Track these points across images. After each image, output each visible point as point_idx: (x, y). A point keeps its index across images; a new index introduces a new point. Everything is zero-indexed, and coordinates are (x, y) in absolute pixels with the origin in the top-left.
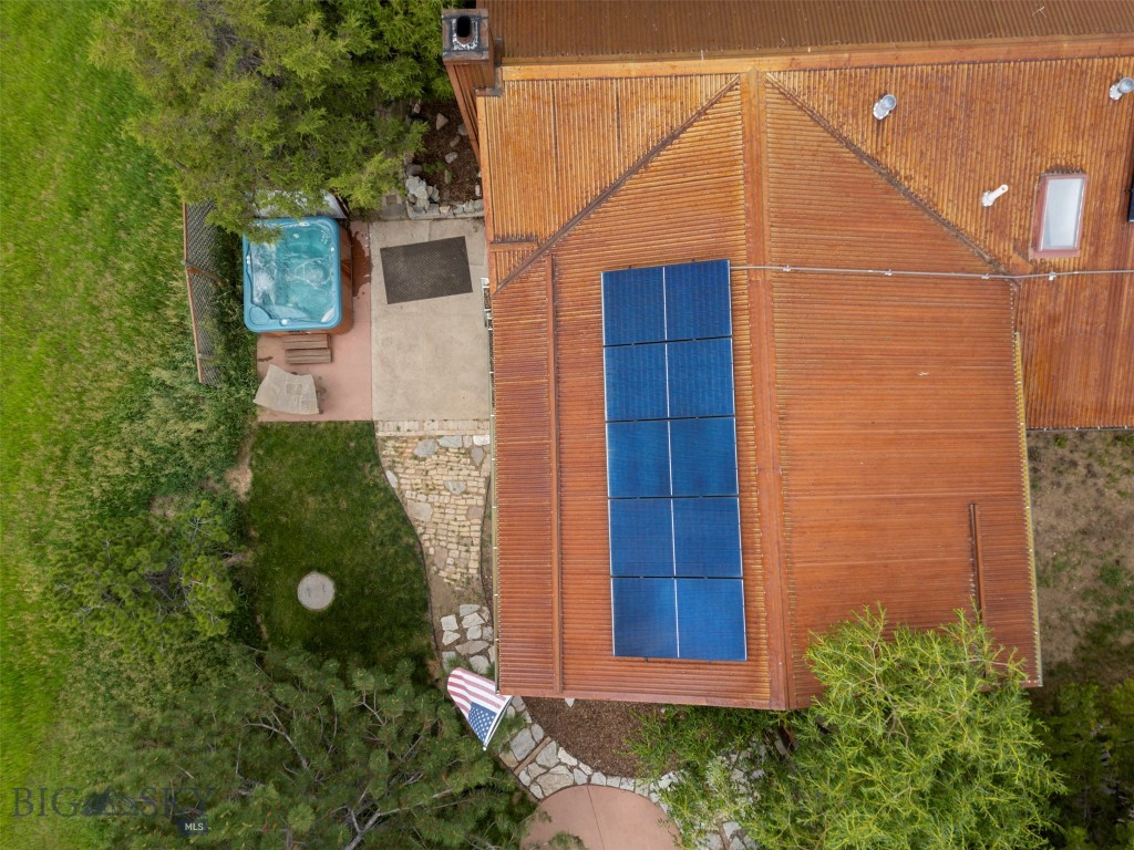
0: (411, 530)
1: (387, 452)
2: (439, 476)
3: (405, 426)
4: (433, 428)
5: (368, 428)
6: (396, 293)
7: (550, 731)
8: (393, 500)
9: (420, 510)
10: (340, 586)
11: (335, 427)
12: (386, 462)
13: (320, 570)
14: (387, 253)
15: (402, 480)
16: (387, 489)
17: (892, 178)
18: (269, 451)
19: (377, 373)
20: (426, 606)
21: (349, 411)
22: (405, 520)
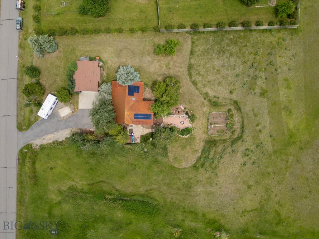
2: (144, 131)
5: (141, 136)
7: (160, 125)
10: (151, 138)
11: (141, 138)
12: (143, 135)
16: (145, 135)
17: (131, 106)
18: (142, 142)
19: (137, 135)
20: (152, 133)
22: (147, 134)
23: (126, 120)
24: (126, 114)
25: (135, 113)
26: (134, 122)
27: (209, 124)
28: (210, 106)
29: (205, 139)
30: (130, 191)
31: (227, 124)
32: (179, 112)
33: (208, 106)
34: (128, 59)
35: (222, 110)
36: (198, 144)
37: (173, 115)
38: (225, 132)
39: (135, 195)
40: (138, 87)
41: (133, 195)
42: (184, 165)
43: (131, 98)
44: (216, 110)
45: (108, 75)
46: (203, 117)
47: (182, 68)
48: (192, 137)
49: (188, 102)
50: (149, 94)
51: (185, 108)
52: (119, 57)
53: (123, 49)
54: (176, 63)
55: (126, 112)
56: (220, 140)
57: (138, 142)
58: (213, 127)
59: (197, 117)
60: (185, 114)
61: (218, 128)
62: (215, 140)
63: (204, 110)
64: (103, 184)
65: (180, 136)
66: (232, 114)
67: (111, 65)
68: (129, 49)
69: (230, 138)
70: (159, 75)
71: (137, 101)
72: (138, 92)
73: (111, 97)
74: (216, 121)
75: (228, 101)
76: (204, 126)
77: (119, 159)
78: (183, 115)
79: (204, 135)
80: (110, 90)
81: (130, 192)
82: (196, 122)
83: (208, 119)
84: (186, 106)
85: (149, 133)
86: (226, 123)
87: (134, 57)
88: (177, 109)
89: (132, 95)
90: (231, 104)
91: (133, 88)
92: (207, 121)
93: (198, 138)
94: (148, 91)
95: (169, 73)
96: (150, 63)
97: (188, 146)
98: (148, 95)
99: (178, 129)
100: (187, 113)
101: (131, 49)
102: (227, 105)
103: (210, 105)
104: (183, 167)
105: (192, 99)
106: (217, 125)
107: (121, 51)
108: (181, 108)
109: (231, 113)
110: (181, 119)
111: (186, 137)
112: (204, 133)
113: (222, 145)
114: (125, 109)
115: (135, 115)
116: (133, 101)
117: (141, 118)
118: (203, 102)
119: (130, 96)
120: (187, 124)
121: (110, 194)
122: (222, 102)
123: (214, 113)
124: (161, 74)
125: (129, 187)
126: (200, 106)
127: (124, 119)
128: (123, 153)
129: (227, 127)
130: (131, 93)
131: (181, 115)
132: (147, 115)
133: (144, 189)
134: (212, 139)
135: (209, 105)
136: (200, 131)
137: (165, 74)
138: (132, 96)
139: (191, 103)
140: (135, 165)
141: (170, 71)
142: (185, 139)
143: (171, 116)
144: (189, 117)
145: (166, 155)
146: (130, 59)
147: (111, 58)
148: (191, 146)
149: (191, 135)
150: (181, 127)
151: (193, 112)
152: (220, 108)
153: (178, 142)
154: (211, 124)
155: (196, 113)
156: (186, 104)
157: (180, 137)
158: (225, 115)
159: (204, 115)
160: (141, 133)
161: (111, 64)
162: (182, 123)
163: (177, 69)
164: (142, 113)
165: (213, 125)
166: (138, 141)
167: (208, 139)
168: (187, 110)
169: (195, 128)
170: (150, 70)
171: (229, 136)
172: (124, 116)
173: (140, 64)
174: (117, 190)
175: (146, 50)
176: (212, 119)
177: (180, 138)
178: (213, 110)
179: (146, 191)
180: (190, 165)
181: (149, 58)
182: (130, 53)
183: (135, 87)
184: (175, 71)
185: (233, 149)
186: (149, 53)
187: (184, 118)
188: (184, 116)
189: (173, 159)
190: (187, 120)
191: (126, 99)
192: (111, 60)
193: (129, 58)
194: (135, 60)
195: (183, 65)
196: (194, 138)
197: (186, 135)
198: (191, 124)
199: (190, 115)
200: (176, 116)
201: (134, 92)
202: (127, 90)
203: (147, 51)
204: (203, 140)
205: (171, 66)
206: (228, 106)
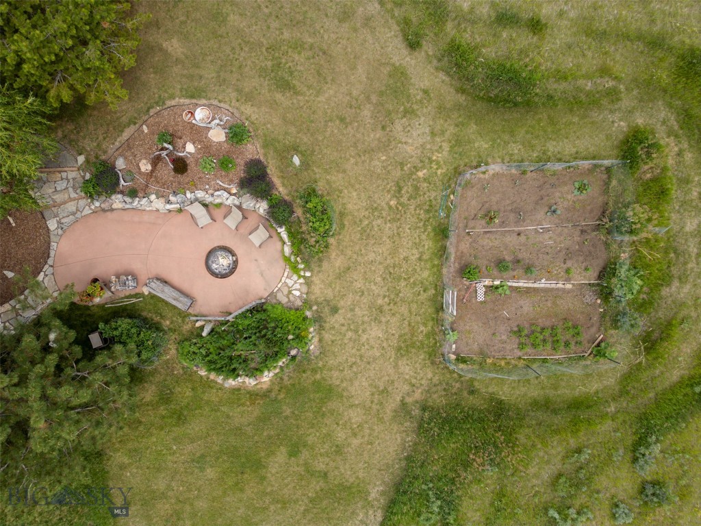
27: (449, 270)
28: (458, 107)
29: (418, 395)
31: (608, 271)
32: (180, 166)
33: (441, 108)
35: (568, 148)
36: (356, 442)
37: (133, 193)
38: (584, 337)
44: (515, 148)
46: (397, 215)
48: (307, 378)
49: (263, 72)
51: (236, 134)
56: (545, 405)
58: (481, 297)
59: (342, 215)
60: (242, 183)
61: (527, 306)
62: (499, 409)
63: (409, 149)
65: (203, 373)
66: (655, 180)
69: (623, 392)
74: (512, 240)
76: (407, 293)
78: (223, 197)
79: (406, 368)
82: (336, 260)
83: (442, 232)
84: (248, 110)
86: (597, 265)
88: (170, 137)
92: (429, 244)
93: (360, 390)
97: (281, 456)
99: (181, 315)
100: (255, 181)
102: (613, 95)
103: (462, 99)
105: (298, 46)
106: (522, 284)
108: (198, 133)
109: (646, 170)
111: (250, 382)
112: (405, 348)
113: (556, 449)
118: (399, 74)
122: (568, 63)
123: (495, 168)
126: (366, 112)
129: (605, 294)
131: (200, 194)
134: (472, 400)
135: (451, 96)
136: (376, 332)
139: (285, 86)
142: (254, 395)
143: (117, 201)
144: (280, 213)
148: (305, 454)
149: (301, 364)
150: (210, 300)
151: (305, 165)
152: (552, 121)
153: (196, 426)
154: (467, 271)
155: (337, 179)
156: (249, 98)
157: (208, 384)
158: (593, 191)
159: (407, 189)
162: (223, 262)
165: (487, 282)
167: (438, 399)
168: (252, 150)
169: (335, 310)
171: (623, 367)
176: (479, 227)
177: (212, 396)
178: (483, 145)
185: (649, 471)
187: (232, 221)
188: (231, 201)
190: (258, 237)
196: (328, 392)
197: (255, 372)
198: (295, 269)
199: (281, 190)
200: (158, 204)
204: (403, 404)
206: (626, 102)
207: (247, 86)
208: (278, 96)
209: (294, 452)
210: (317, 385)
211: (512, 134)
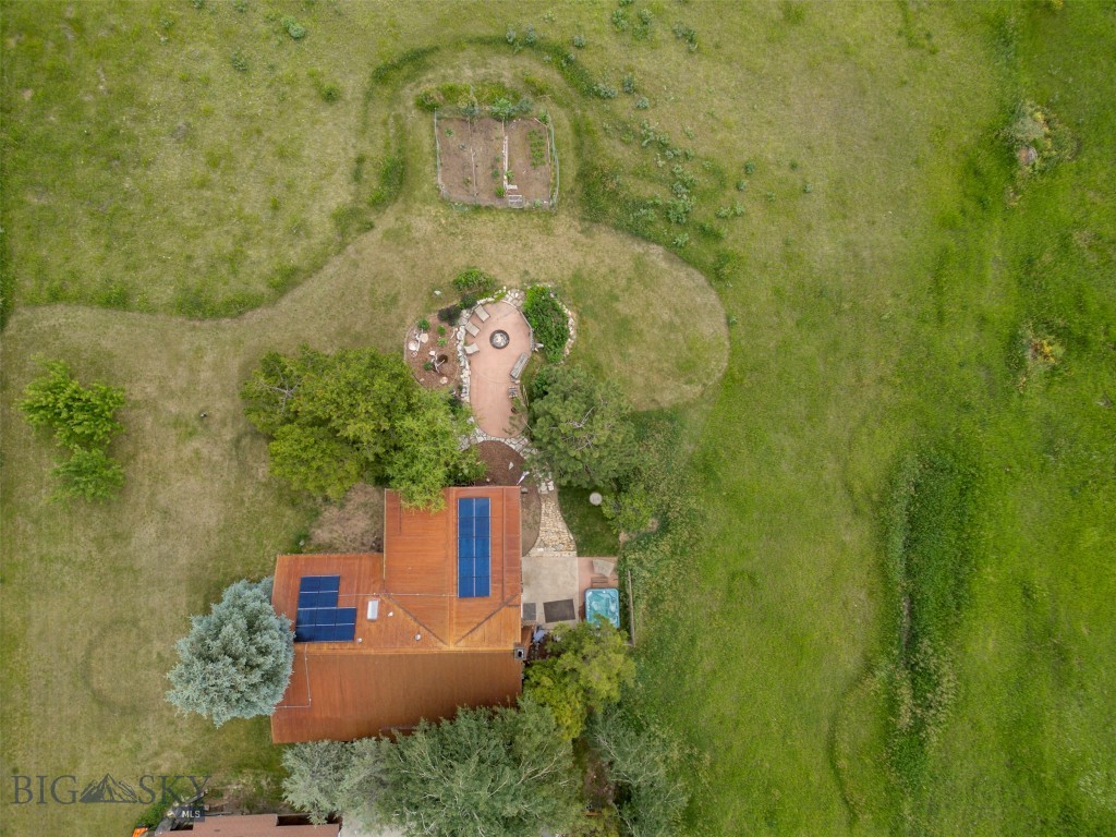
0: (564, 518)
1: (573, 546)
2: (555, 537)
3: (567, 555)
4: (557, 554)
5: (580, 554)
6: (570, 603)
7: (518, 454)
8: (571, 529)
9: (561, 526)
10: (588, 501)
11: (591, 555)
12: (573, 542)
13: (594, 506)
14: (574, 618)
15: (567, 536)
16: (573, 533)
17: (415, 620)
18: (613, 547)
19: (576, 574)
20: (559, 493)
21: (585, 560)
22: (566, 522)
23: (499, 640)
24: (462, 647)
25: (455, 595)
26: (507, 596)
27: (497, 203)
28: (405, 201)
29: (576, 223)
30: (862, 596)
31: (497, 118)
32: (443, 358)
33: (406, 211)
34: (149, 652)
35: (427, 141)
36: (607, 261)
37: (460, 388)
38: (536, 128)
39: (882, 568)
40: (308, 583)
41: (885, 578)
42: (711, 327)
43: (372, 621)
44: (428, 169)
45: (246, 766)
46: (467, 235)
47: (199, 348)
48: (569, 289)
49: (387, 312)
50: (354, 522)
51: (424, 327)
52: (134, 708)
53: (88, 684)
54: (172, 383)
55: (451, 648)
56: (579, 149)
57: (616, 570)
58: (515, 187)
59: (468, 267)
60: (452, 324)
61: (519, 161)
62: (582, 176)
63: (429, 228)
64: (844, 747)
65: (568, 351)
66: (444, 94)
67: (185, 750)
68: (89, 654)
69: (568, 105)
70: (244, 470)
71: (385, 588)
72: (334, 582)
73: (367, 744)
74: (480, 170)
75: (380, 113)
76: (514, 230)
77: (707, 664)
78: (461, 334)
79: (560, 230)
80: (327, 750)
81: (871, 594)
82: (495, 272)
83: (477, 209)
84: (409, 321)
85: (563, 511)
86: (492, 122)
87: (135, 622)
88: (429, 367)
89: (352, 615)
90: (394, 100)
91: (313, 617)
92: (485, 217)
93: (575, 258)
94: (331, 531)
95: (229, 420)
96: (172, 526)
97: (619, 306)
98: (358, 531)
99: (531, 360)
100: (451, 317)
101: (90, 643)
102: (397, 118)
103: (400, 199)
104: (724, 329)
105: (372, 292)
106: (506, 164)
107: (100, 699)
108: (424, 349)
109: (438, 98)
110: (481, 345)
111: (571, 321)
112: (548, 230)
113: (605, 143)
114: (435, 651)
115: (465, 593)
116: (388, 609)
117: (484, 555)
118: (388, 234)
119: (358, 630)
120: (505, 313)
121: (892, 705)
122: (380, 143)
123: (440, 181)
124: (235, 463)
125: (845, 604)
126: (409, 253)
127: (491, 655)
128: (676, 647)
129: (510, 118)
130: (343, 625)
131: (459, 348)
132: (464, 523)
133: (848, 525)
134: (577, 192)
135: (399, 205)
136: (539, 248)
137: (237, 442)
138: (358, 620)
139: (395, 300)
140: (733, 576)
141: (218, 416)
142: (581, 322)
143: (466, 398)
144: (469, 304)
145: (671, 420)
146: (148, 640)
147: (141, 756)
148: (617, 291)
149: (559, 292)
150: (521, 343)
151: (439, 288)
152: (412, 150)
153: (602, 358)
154: (500, 195)
155: (447, 271)
156: (402, 320)
157: (574, 348)
158: (451, 126)
159: (452, 230)
160: (566, 554)
161: (178, 755)
162: (499, 339)
163: (205, 374)
164: (453, 552)
165: (505, 183)
166: (607, 566)
167: (578, 211)
168: (433, 319)
169: (526, 273)
170: (212, 523)
171: (553, 107)
172: (474, 655)
173: (179, 583)
174: (869, 668)
175: (93, 553)
176: (473, 188)
177: (582, 347)
178: (426, 187)
179: (856, 512)
180: (712, 297)
181: (147, 533)
182: (114, 646)
183: (304, 601)
184: (217, 387)
185: (615, 89)
186: (116, 536)
187: (475, 332)
188: (462, 329)
189: (689, 382)
190: (484, 317)
191: (372, 652)
192: (156, 754)
193: (143, 652)
194: (152, 612)
195: (184, 347)
196: (577, 277)
197: (564, 317)
198: (502, 296)
199: (456, 302)
200: (466, 373)
201: (335, 604)
202: (325, 648)
203: (101, 549)
204: (582, 232)
205: (192, 411)
206: (401, 111)
207: (396, 321)
208: (401, 303)
209: (616, 299)
210: (573, 283)
211: (419, 171)
